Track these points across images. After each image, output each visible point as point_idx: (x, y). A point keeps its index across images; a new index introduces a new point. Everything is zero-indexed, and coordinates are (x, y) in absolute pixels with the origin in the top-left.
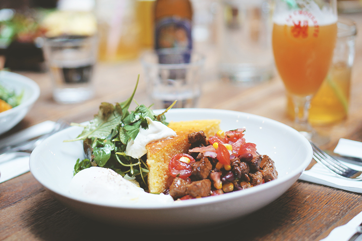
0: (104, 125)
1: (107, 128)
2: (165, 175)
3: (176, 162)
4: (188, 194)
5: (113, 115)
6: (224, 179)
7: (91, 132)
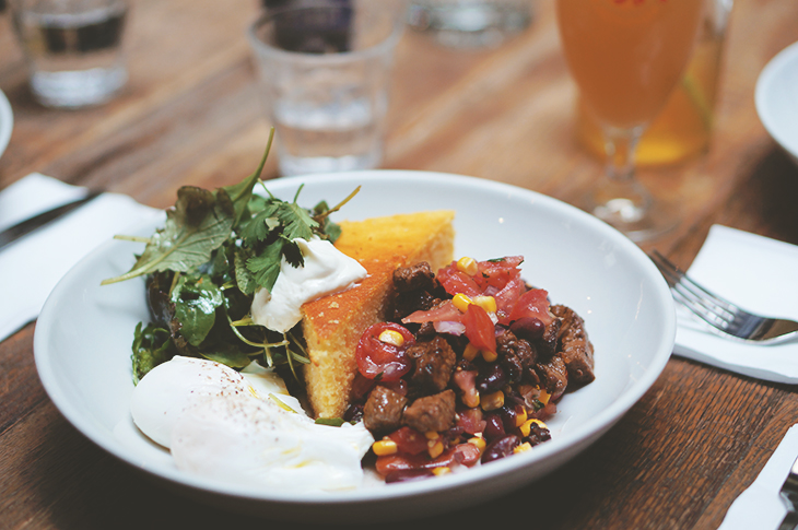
0: (193, 238)
1: (198, 244)
2: (347, 373)
3: (373, 344)
4: (406, 425)
5: (212, 217)
6: (484, 385)
7: (162, 256)
